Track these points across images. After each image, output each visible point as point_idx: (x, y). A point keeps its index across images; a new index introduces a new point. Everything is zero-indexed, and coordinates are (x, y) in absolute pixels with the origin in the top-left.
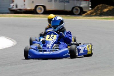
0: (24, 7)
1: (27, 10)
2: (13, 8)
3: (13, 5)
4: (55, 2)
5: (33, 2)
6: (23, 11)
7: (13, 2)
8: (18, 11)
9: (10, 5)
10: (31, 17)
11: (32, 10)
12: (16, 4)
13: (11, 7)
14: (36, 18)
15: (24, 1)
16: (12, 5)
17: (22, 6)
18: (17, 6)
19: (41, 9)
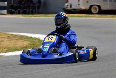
0: (79, 7)
1: (81, 10)
2: (67, 8)
3: (68, 5)
4: (110, 1)
5: (87, 2)
6: (77, 11)
7: (67, 1)
8: (73, 10)
9: (64, 5)
10: (86, 17)
11: (87, 10)
12: (71, 4)
13: (65, 7)
14: (91, 18)
15: (79, 1)
16: (66, 4)
17: (76, 6)
18: (71, 6)
19: (96, 9)
